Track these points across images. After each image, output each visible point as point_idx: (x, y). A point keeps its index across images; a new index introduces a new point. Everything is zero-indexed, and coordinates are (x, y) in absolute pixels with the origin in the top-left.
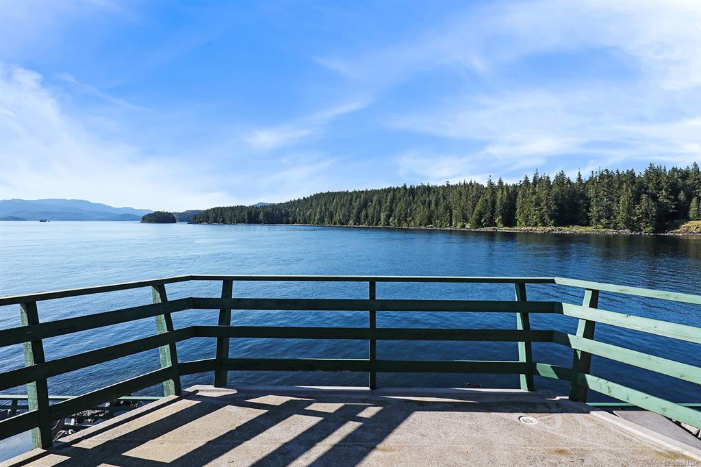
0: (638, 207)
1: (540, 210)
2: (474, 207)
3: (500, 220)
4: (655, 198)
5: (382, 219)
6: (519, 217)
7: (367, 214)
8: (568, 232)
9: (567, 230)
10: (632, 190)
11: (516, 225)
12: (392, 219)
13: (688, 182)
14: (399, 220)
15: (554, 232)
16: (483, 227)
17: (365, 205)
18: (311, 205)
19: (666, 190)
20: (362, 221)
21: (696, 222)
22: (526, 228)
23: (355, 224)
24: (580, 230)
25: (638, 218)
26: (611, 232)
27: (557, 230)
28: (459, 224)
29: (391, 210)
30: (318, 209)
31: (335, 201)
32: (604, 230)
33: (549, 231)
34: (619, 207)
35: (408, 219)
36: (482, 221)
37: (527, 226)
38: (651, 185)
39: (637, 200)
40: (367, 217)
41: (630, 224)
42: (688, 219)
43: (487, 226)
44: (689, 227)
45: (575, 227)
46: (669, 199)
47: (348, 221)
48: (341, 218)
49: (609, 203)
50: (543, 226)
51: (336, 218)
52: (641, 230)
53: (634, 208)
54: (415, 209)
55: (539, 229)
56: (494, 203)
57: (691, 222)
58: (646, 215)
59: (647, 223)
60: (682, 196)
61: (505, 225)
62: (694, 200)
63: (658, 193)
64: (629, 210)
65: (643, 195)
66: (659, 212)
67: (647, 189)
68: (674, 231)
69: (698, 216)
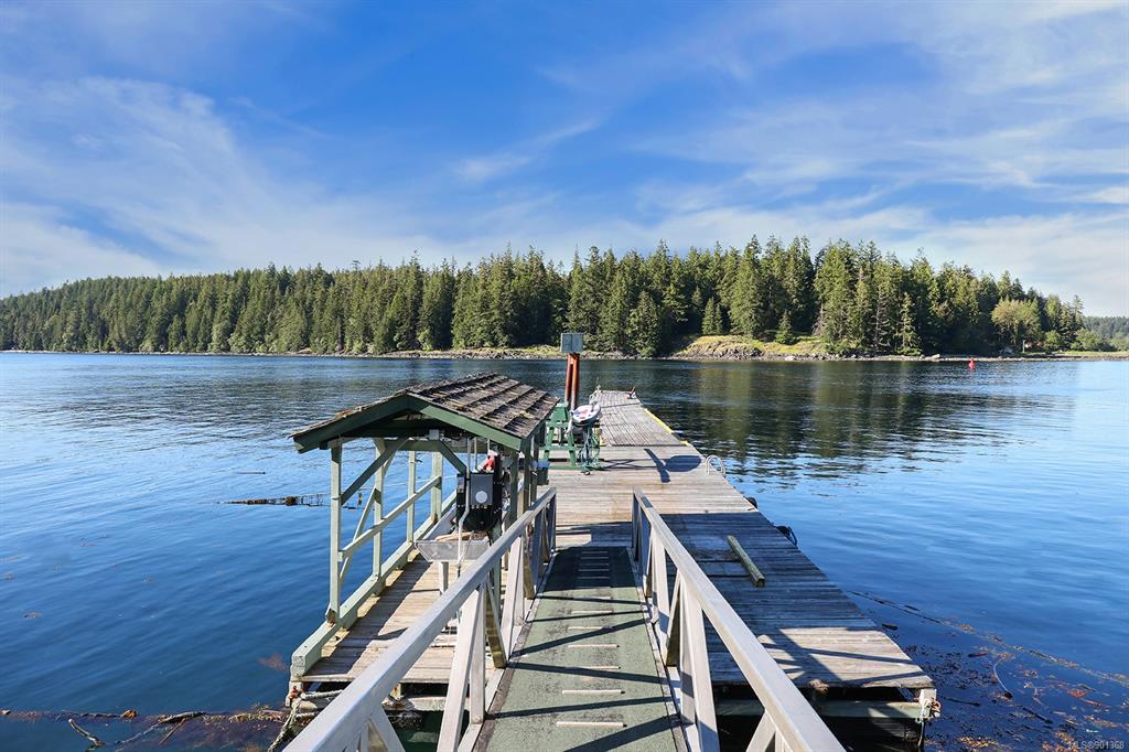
0: (634, 312)
1: (488, 317)
2: (382, 311)
3: (426, 336)
4: (657, 297)
5: (214, 338)
6: (457, 332)
7: (184, 326)
8: (528, 357)
9: (528, 353)
10: (627, 284)
11: (451, 346)
12: (234, 336)
13: (709, 274)
14: (248, 338)
15: (506, 358)
16: (397, 350)
17: (181, 307)
18: (58, 307)
19: (675, 286)
20: (172, 341)
21: (711, 337)
23: (156, 349)
24: (550, 353)
25: (633, 332)
26: (594, 355)
27: (511, 354)
28: (357, 345)
29: (234, 317)
30: (72, 317)
31: (114, 296)
33: (499, 355)
34: (608, 313)
35: (267, 338)
36: (395, 338)
38: (657, 276)
39: (634, 300)
40: (184, 333)
41: (623, 342)
42: (700, 334)
43: (404, 348)
44: (700, 347)
45: (542, 348)
46: (677, 300)
47: (139, 341)
48: (124, 336)
49: (595, 305)
50: (492, 347)
51: (113, 336)
52: (636, 353)
53: (629, 314)
54: (281, 316)
55: (486, 352)
56: (417, 303)
57: (702, 338)
58: (644, 325)
59: (645, 339)
60: (697, 296)
61: (436, 347)
62: (711, 302)
63: (665, 290)
64: (622, 322)
65: (643, 294)
66: (662, 322)
67: (650, 282)
68: (680, 353)
69: (714, 328)
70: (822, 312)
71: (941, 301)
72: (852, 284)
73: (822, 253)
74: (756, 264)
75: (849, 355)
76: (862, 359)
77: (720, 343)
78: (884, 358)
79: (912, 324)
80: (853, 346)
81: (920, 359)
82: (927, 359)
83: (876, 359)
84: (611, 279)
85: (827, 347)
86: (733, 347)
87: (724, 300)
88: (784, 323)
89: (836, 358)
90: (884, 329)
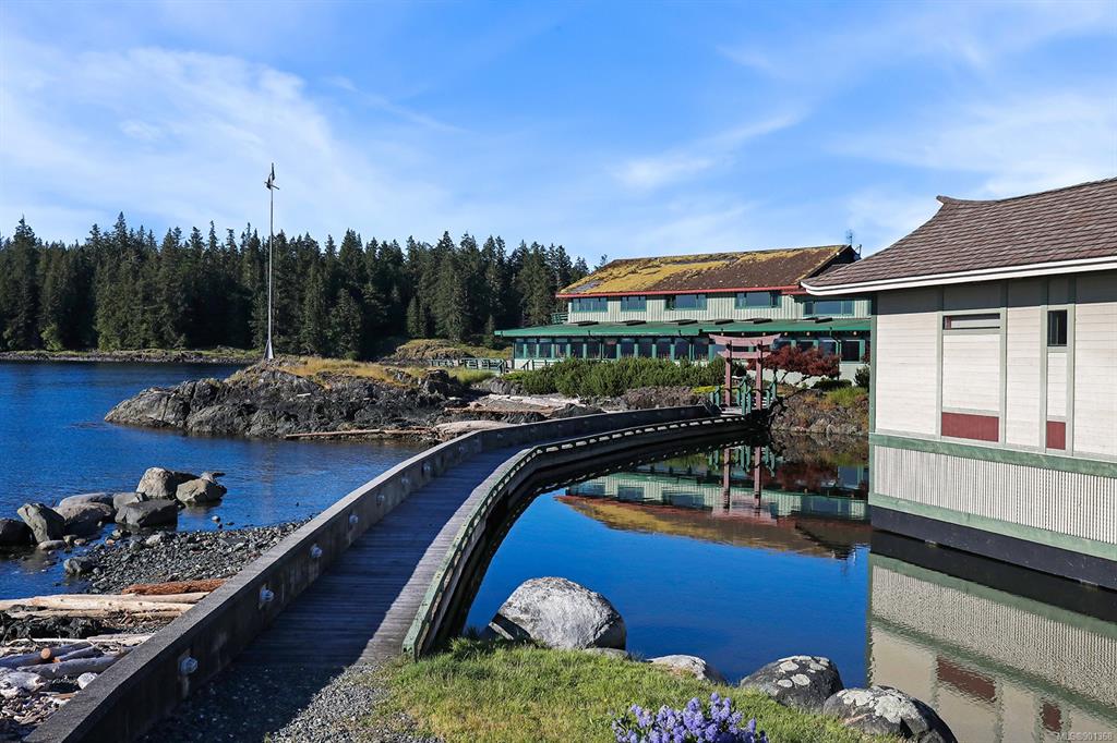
0: (334, 312)
1: (155, 312)
3: (52, 333)
4: (356, 294)
6: (103, 327)
8: (213, 360)
9: (212, 356)
10: (323, 279)
11: (95, 346)
16: (8, 350)
19: (374, 283)
21: (416, 341)
22: (125, 353)
24: (236, 356)
25: (334, 333)
27: (192, 356)
33: (177, 359)
34: (303, 312)
37: (124, 347)
38: (350, 271)
39: (332, 298)
42: (408, 337)
43: (21, 347)
44: (407, 350)
45: (226, 349)
46: (377, 298)
49: (286, 301)
50: (161, 347)
53: (328, 313)
55: (155, 353)
56: (35, 291)
57: (413, 341)
58: (346, 326)
59: (348, 342)
60: (395, 293)
61: (67, 346)
62: (413, 303)
63: (363, 287)
64: (320, 317)
65: (342, 292)
66: (365, 323)
67: (346, 278)
68: (386, 357)
69: (418, 331)
73: (515, 255)
77: (428, 347)
84: (304, 274)
86: (443, 350)
87: (426, 300)
88: (489, 326)
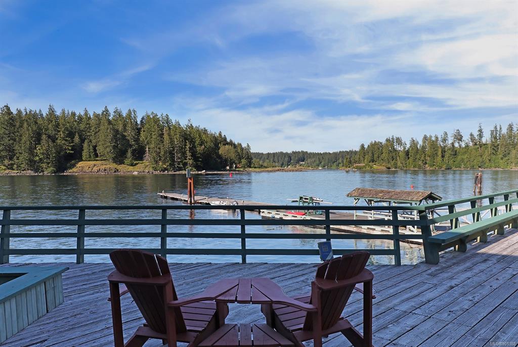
0: (39, 147)
4: (54, 139)
10: (32, 130)
13: (82, 126)
19: (63, 132)
21: (89, 162)
25: (40, 159)
26: (14, 173)
32: (7, 171)
34: (21, 147)
38: (50, 126)
39: (38, 140)
41: (33, 164)
42: (82, 160)
44: (83, 167)
46: (66, 140)
49: (11, 142)
52: (43, 171)
53: (36, 148)
57: (83, 162)
58: (47, 155)
59: (48, 163)
60: (77, 139)
62: (86, 142)
63: (57, 134)
64: (31, 151)
65: (44, 137)
66: (58, 152)
67: (46, 130)
68: (70, 171)
69: (90, 157)
70: (147, 149)
71: (201, 145)
72: (162, 135)
73: (143, 118)
74: (110, 122)
75: (164, 171)
76: (170, 173)
77: (95, 165)
78: (181, 172)
79: (191, 156)
80: (165, 166)
81: (196, 172)
82: (200, 172)
83: (177, 173)
84: (21, 126)
85: (153, 167)
86: (103, 167)
87: (94, 141)
88: (129, 154)
89: (157, 172)
90: (179, 158)
